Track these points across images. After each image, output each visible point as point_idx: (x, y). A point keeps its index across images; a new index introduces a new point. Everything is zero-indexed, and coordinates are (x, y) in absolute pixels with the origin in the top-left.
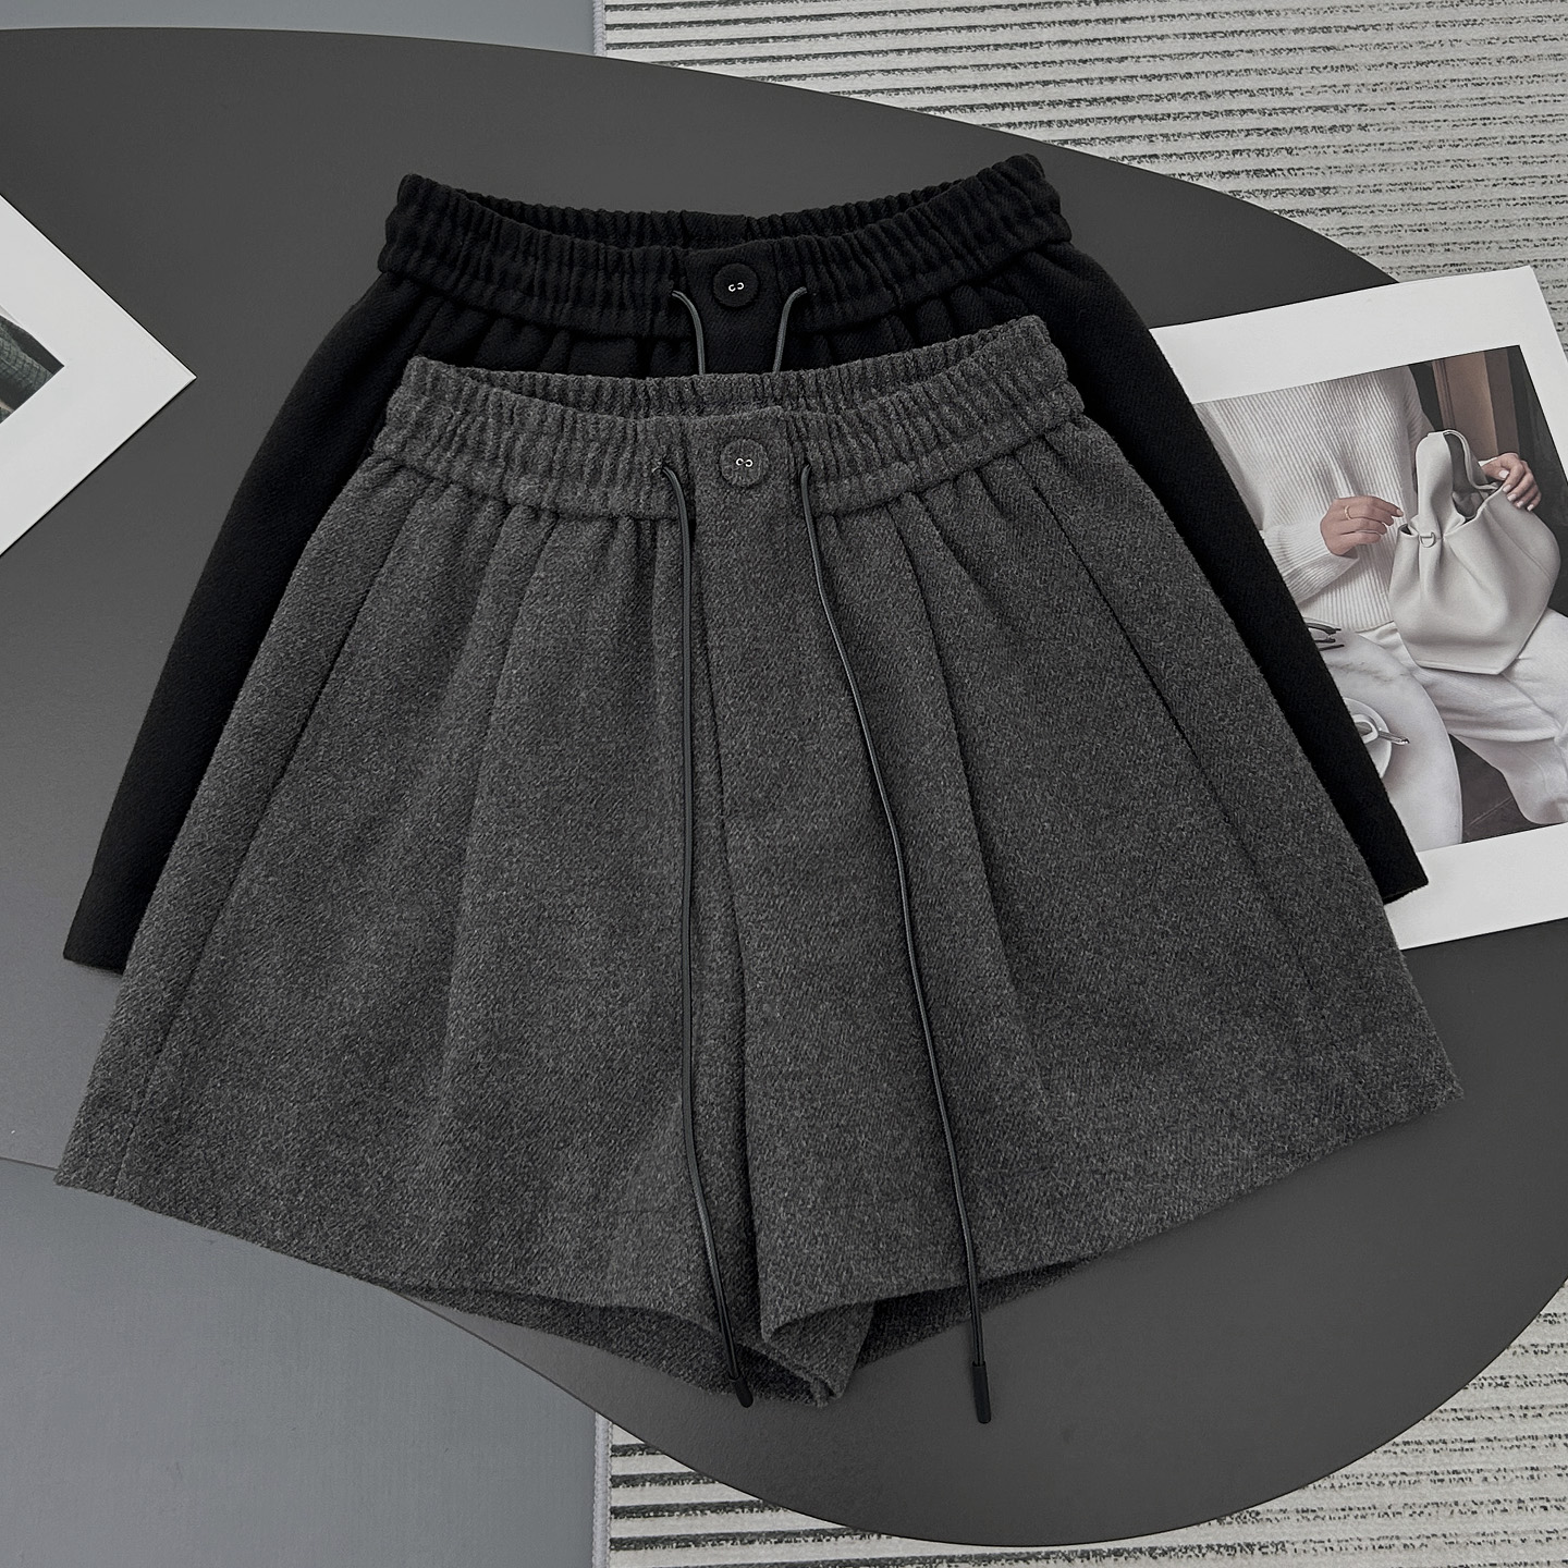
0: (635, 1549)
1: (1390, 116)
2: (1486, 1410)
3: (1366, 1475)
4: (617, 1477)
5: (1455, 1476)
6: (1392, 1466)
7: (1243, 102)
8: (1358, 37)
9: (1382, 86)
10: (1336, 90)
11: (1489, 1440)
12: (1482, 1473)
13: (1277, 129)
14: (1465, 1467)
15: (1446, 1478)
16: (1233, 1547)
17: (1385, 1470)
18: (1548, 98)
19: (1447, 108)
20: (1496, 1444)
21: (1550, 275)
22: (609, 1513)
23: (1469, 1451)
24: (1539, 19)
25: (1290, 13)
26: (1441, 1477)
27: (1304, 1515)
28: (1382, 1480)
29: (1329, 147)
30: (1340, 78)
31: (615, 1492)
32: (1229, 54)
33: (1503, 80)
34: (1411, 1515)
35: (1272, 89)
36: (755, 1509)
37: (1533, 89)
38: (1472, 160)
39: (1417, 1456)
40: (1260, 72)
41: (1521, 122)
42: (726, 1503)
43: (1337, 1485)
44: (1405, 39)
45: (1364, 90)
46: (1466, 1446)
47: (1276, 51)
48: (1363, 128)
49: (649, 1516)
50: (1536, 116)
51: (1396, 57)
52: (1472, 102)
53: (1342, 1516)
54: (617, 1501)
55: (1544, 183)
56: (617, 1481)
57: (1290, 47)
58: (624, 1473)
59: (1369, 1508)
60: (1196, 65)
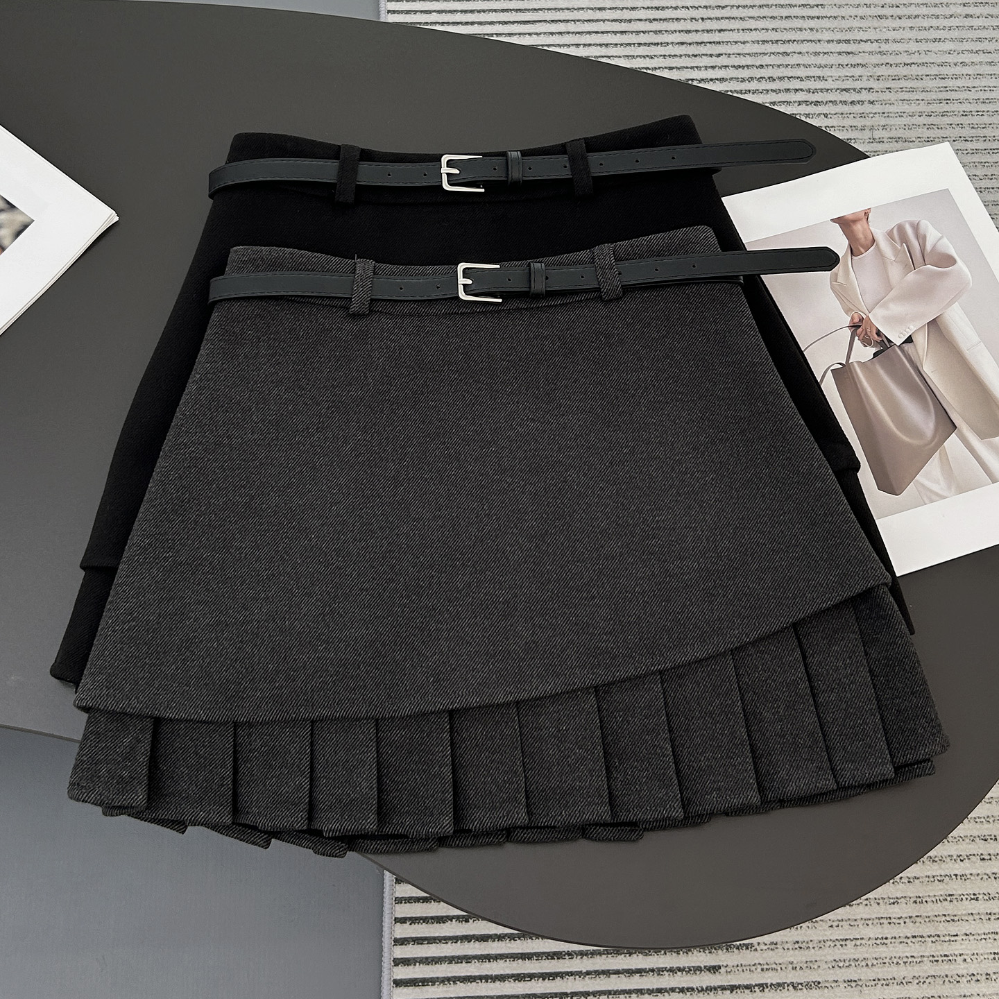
1: (887, 96)
2: (965, 915)
3: (888, 957)
4: (398, 959)
5: (945, 958)
6: (905, 952)
7: (796, 84)
8: (868, 47)
9: (882, 77)
10: (854, 79)
11: (967, 935)
12: (962, 957)
13: (818, 102)
14: (952, 953)
15: (940, 959)
17: (902, 955)
18: (986, 89)
19: (924, 93)
20: (971, 938)
21: (990, 197)
22: (392, 984)
23: (954, 943)
24: (980, 40)
25: (824, 30)
26: (936, 959)
27: (849, 983)
28: (899, 960)
29: (850, 114)
30: (858, 72)
31: (396, 969)
32: (787, 54)
33: (958, 76)
34: (918, 984)
35: (814, 77)
36: (489, 981)
37: (977, 83)
38: (940, 125)
39: (921, 945)
40: (806, 66)
41: (970, 103)
42: (471, 976)
43: (870, 964)
44: (897, 49)
45: (872, 79)
46: (952, 939)
47: (816, 54)
48: (871, 103)
49: (419, 986)
50: (979, 99)
51: (890, 59)
52: (940, 89)
53: (873, 985)
54: (398, 975)
55: (985, 141)
56: (398, 962)
57: (825, 51)
58: (402, 957)
59: (891, 979)
60: (766, 60)
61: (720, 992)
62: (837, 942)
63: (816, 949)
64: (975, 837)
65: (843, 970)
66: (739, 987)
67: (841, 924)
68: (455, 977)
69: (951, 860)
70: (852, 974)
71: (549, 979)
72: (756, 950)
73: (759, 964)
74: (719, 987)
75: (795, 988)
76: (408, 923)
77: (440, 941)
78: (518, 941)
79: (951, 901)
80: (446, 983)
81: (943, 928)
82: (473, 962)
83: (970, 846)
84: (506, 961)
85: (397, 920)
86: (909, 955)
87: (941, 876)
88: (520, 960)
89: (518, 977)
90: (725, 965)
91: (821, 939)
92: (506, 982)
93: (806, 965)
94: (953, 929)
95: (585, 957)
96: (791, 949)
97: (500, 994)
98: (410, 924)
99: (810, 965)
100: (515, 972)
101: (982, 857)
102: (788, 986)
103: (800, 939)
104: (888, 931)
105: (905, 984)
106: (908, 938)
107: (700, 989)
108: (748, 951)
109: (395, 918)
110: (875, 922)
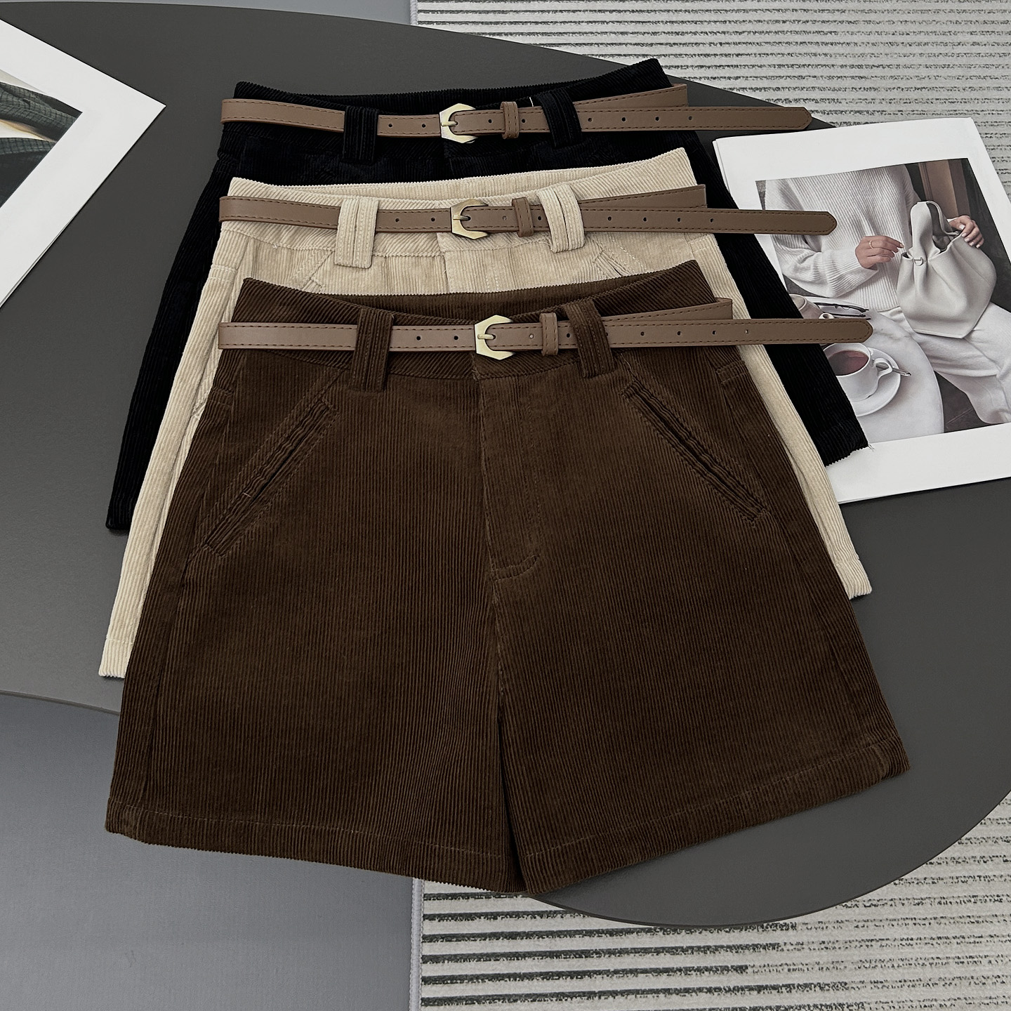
0: (438, 1005)
2: (989, 916)
3: (914, 959)
4: (426, 956)
5: (971, 960)
6: (930, 953)
8: (878, 72)
9: (894, 101)
10: (867, 102)
11: (992, 937)
12: (988, 959)
14: (977, 954)
15: (965, 961)
16: (831, 1006)
17: (928, 956)
18: (994, 112)
20: (996, 939)
22: (421, 981)
23: (979, 944)
24: (986, 66)
25: (838, 56)
26: (962, 960)
27: (875, 984)
28: (924, 962)
30: (871, 94)
31: (424, 966)
32: (802, 77)
34: (944, 985)
35: (828, 99)
36: (518, 979)
37: (985, 107)
39: (946, 947)
40: (821, 89)
42: (499, 974)
43: (896, 965)
44: (907, 74)
46: (977, 940)
49: (447, 983)
51: (902, 84)
53: (900, 986)
54: (426, 973)
56: (426, 959)
57: (839, 75)
58: (431, 954)
59: (917, 981)
60: (782, 83)
61: (747, 992)
62: (863, 942)
63: (843, 949)
64: (997, 839)
65: (869, 971)
66: (766, 987)
67: (866, 924)
68: (483, 975)
69: (975, 861)
70: (877, 975)
71: (577, 978)
72: (783, 950)
73: (786, 964)
74: (747, 987)
75: (821, 988)
76: (437, 920)
77: (469, 939)
78: (547, 939)
79: (975, 902)
80: (475, 981)
81: (968, 930)
82: (502, 960)
83: (993, 848)
84: (534, 959)
85: (426, 917)
86: (934, 956)
87: (965, 877)
88: (549, 958)
89: (547, 976)
90: (752, 965)
91: (847, 939)
92: (535, 980)
93: (832, 966)
94: (977, 930)
95: (613, 956)
96: (817, 949)
97: (529, 993)
98: (439, 921)
99: (836, 965)
100: (543, 970)
101: (1005, 859)
102: (815, 987)
103: (826, 940)
104: (913, 932)
105: (931, 986)
106: (934, 939)
107: (727, 989)
108: (775, 951)
109: (424, 916)
110: (900, 923)
